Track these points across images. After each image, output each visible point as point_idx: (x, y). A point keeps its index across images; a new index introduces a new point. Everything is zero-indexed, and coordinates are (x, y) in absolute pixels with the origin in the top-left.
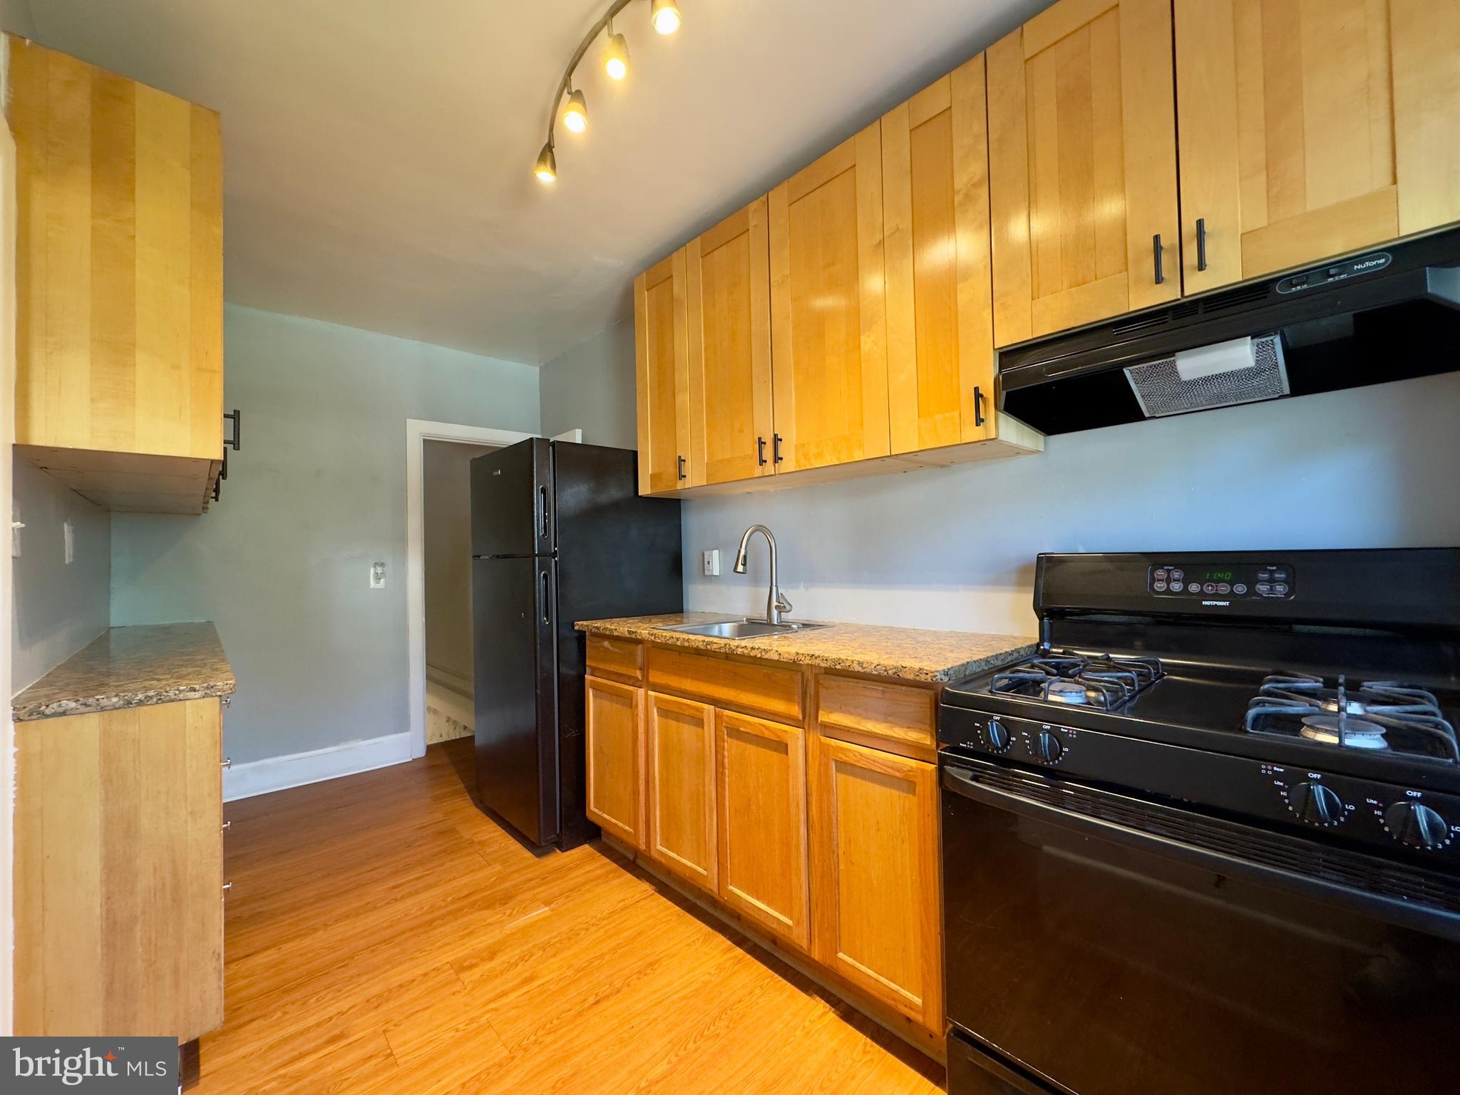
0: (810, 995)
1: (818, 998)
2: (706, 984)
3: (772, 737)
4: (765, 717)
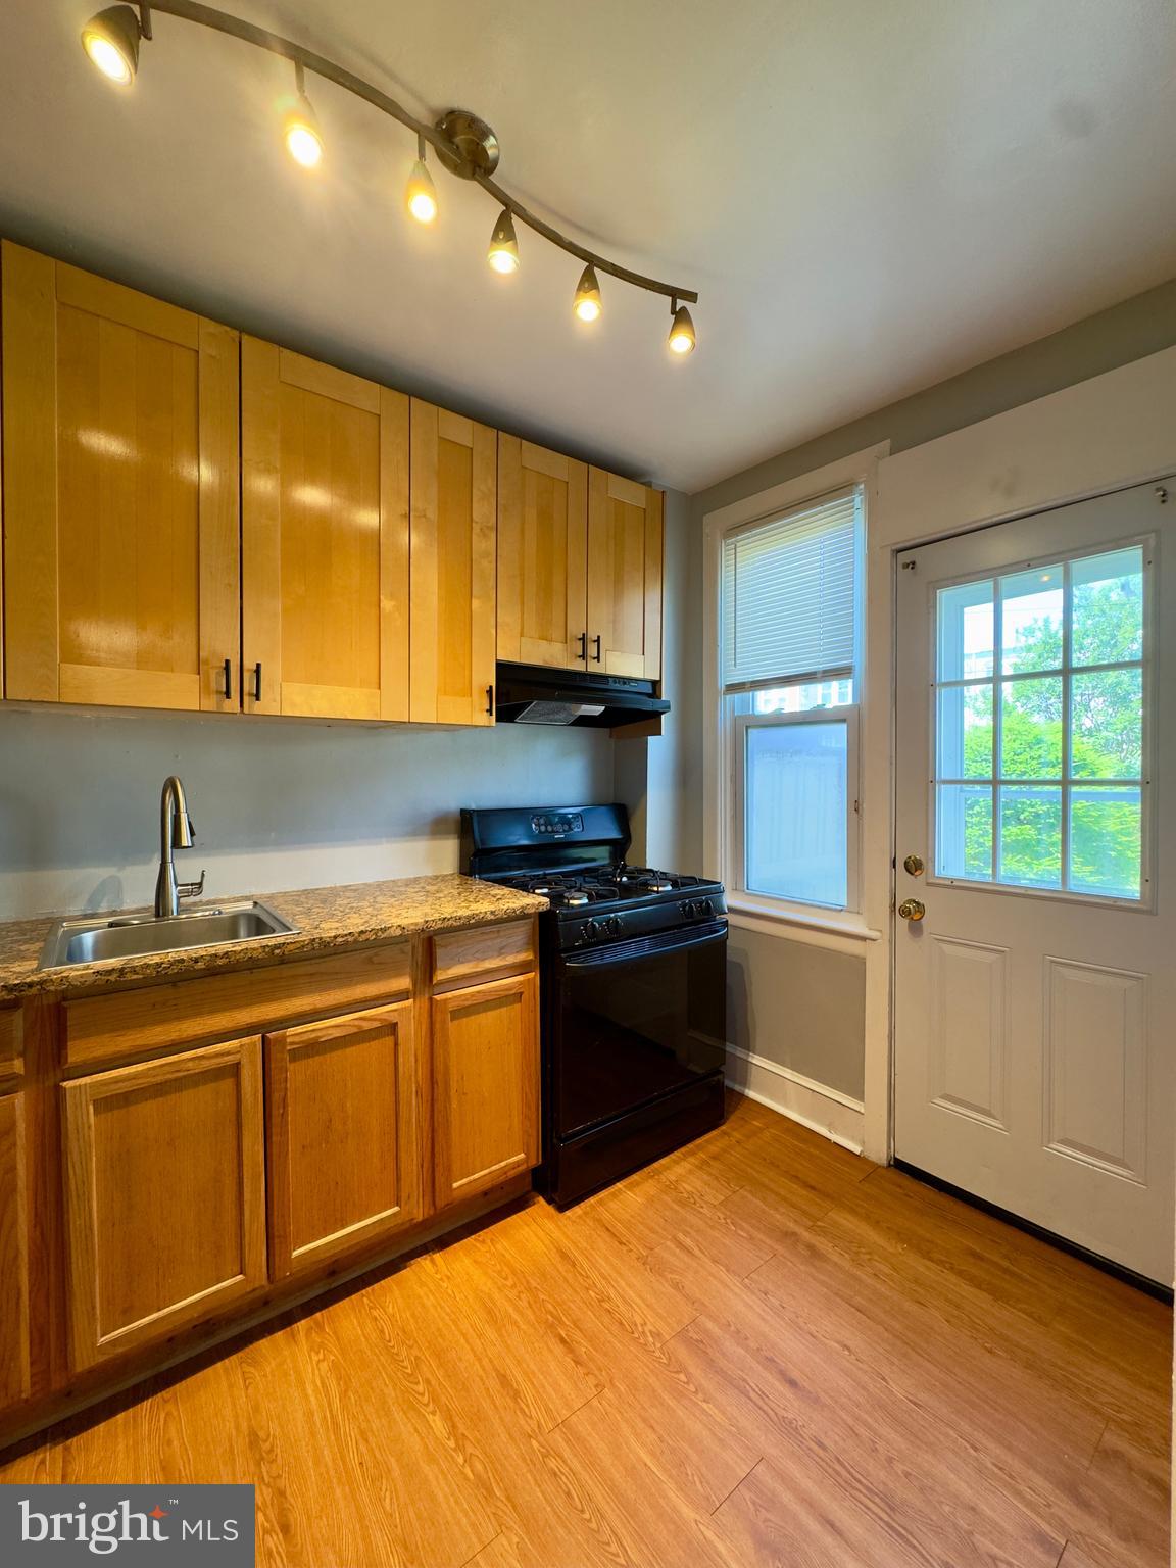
0: (405, 1267)
1: (412, 1262)
2: (335, 1366)
3: (377, 1024)
4: (348, 1011)
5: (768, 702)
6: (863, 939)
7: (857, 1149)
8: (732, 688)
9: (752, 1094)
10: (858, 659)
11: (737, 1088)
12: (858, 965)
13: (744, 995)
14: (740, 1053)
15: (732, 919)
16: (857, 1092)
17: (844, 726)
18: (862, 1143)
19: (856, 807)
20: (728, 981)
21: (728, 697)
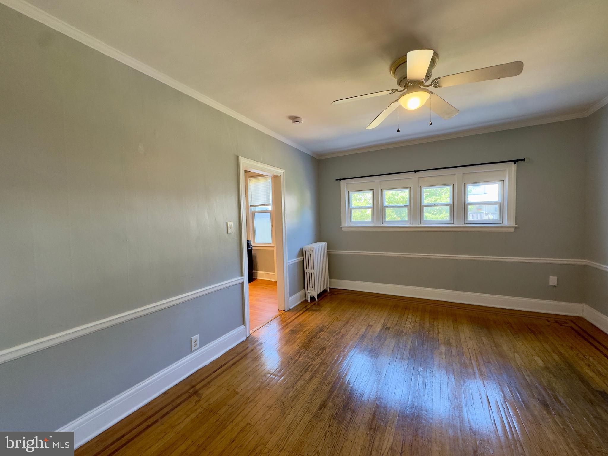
5: (256, 209)
6: (273, 247)
7: (274, 280)
8: (251, 206)
9: (258, 278)
10: (271, 203)
11: (256, 278)
12: (273, 251)
13: (256, 261)
14: (256, 272)
15: (253, 248)
16: (274, 272)
17: (270, 213)
18: (275, 279)
19: (272, 226)
20: (253, 259)
21: (251, 208)
